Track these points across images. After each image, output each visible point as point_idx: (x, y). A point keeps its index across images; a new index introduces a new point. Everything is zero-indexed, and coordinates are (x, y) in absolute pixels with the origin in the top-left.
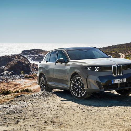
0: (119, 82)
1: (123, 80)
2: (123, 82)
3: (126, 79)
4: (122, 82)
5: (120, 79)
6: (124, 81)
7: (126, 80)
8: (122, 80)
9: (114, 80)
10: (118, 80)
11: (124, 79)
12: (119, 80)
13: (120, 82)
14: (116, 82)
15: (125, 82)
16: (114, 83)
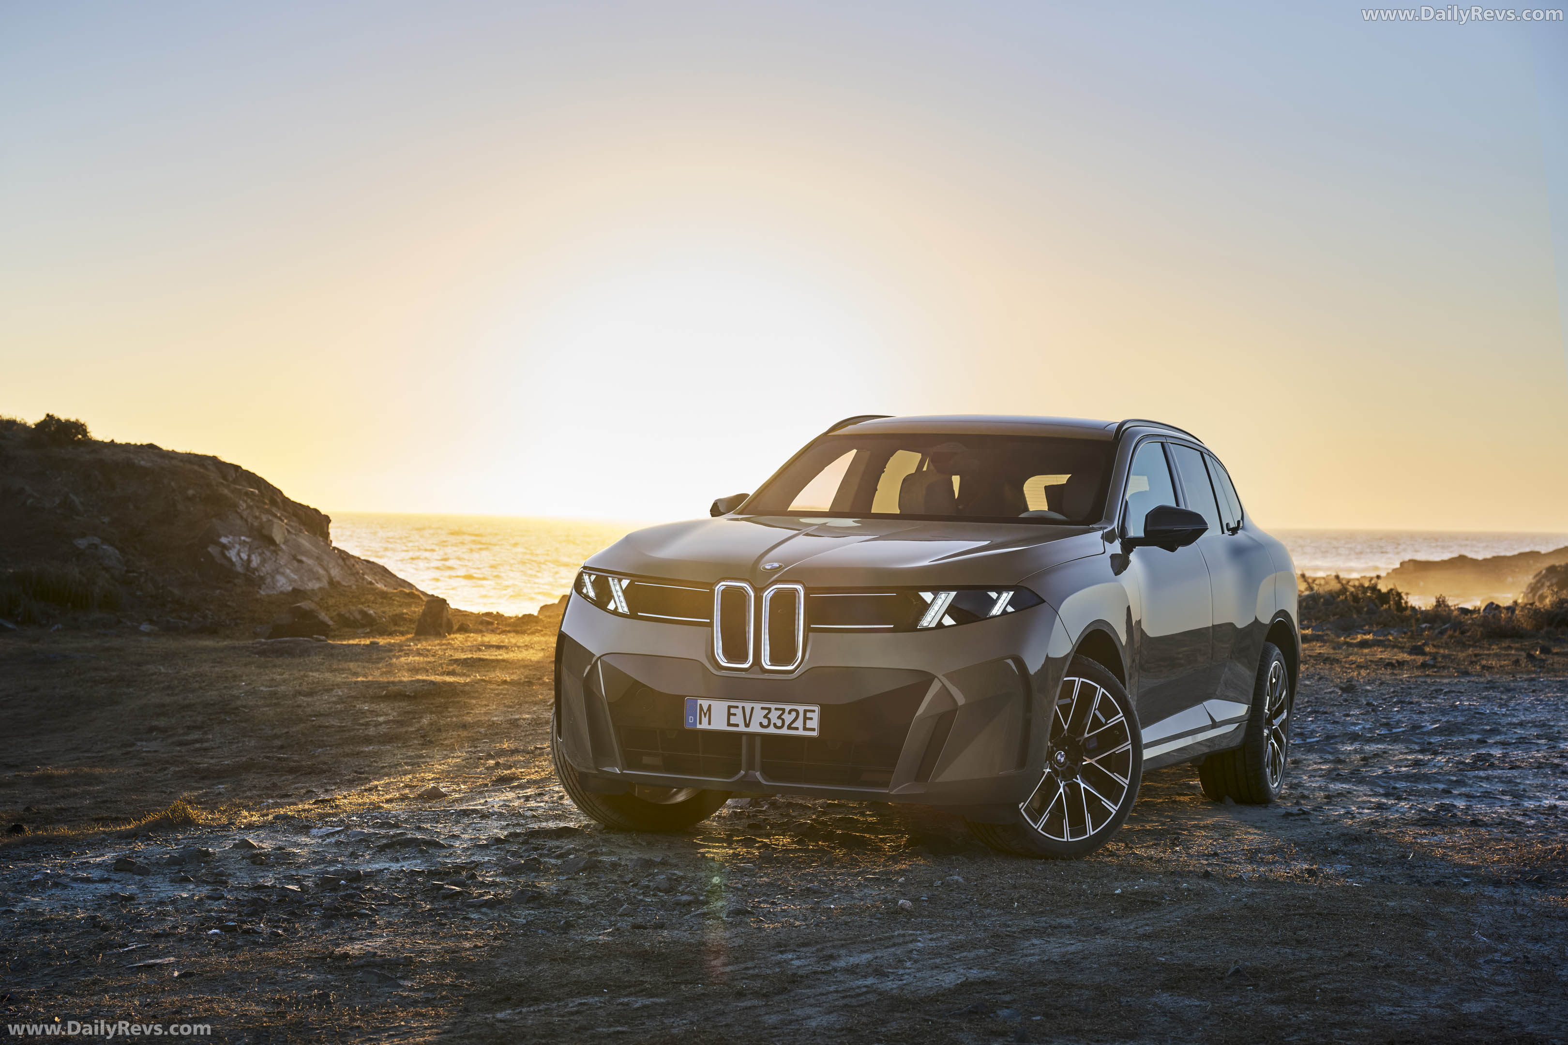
0: (742, 728)
1: (788, 718)
2: (785, 731)
3: (815, 716)
4: (771, 730)
5: (758, 706)
6: (799, 723)
7: (814, 723)
8: (774, 715)
9: (705, 703)
10: (739, 712)
11: (801, 709)
12: (748, 706)
13: (754, 728)
14: (719, 723)
15: (801, 732)
16: (704, 725)
